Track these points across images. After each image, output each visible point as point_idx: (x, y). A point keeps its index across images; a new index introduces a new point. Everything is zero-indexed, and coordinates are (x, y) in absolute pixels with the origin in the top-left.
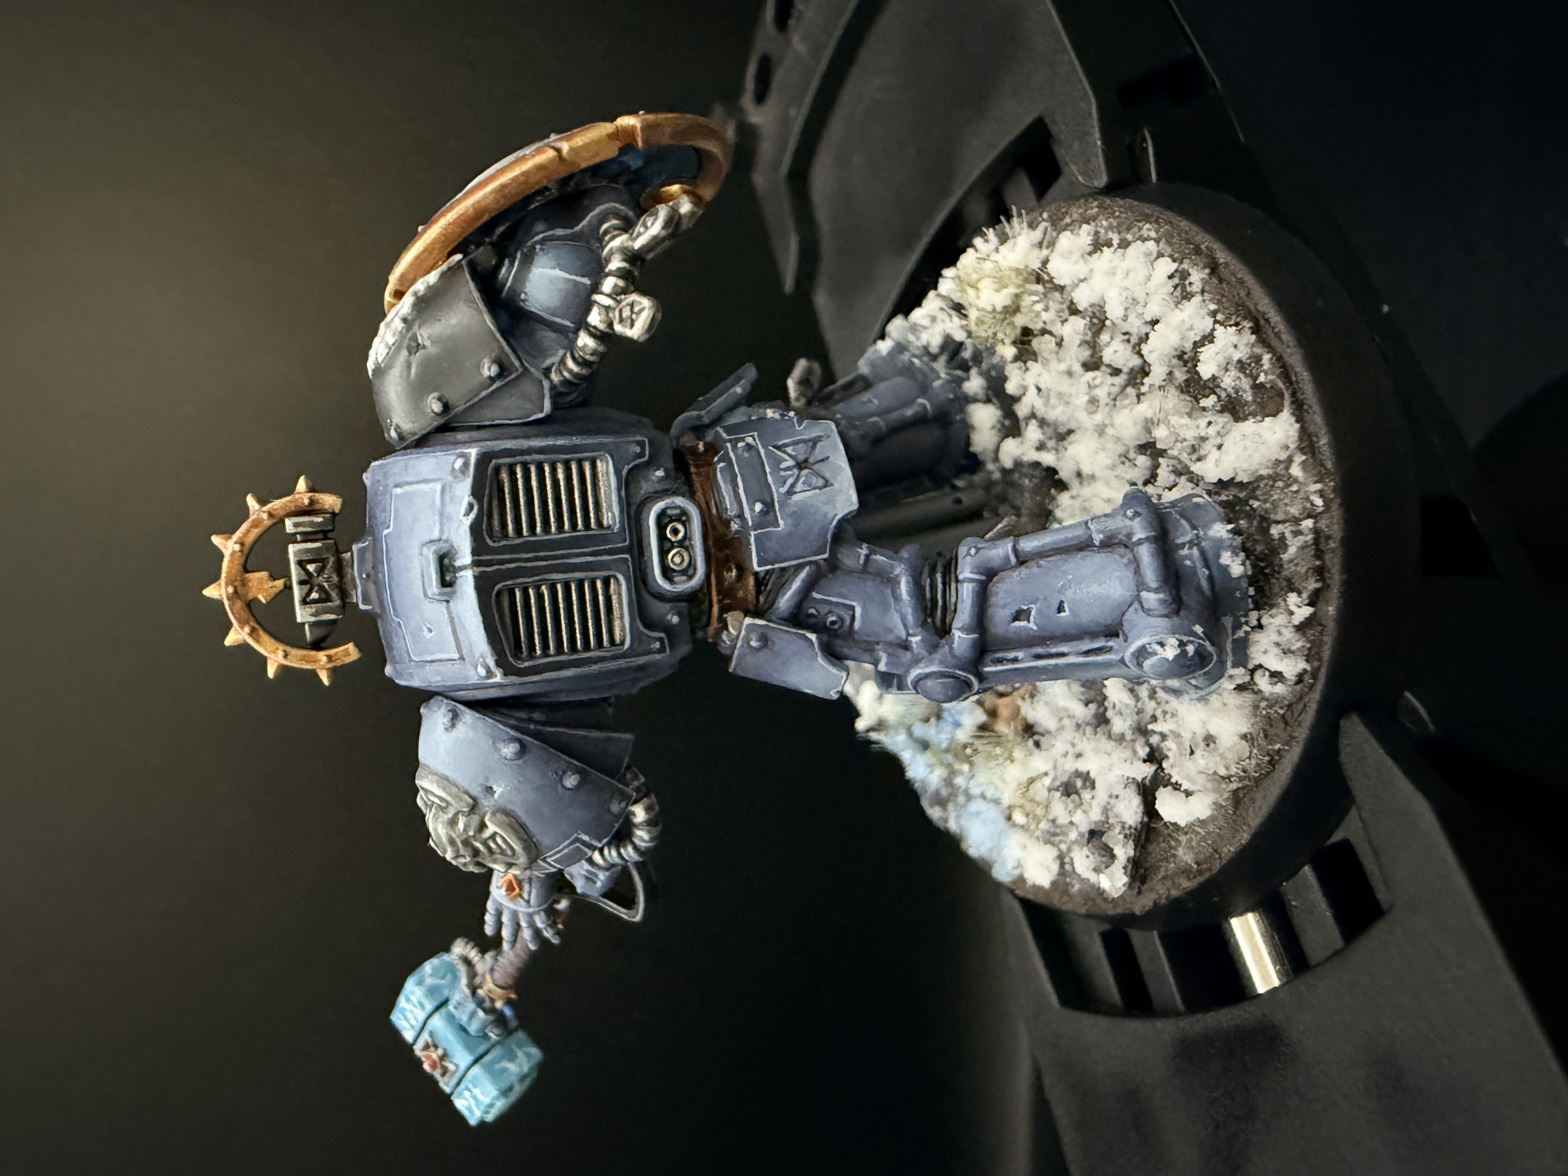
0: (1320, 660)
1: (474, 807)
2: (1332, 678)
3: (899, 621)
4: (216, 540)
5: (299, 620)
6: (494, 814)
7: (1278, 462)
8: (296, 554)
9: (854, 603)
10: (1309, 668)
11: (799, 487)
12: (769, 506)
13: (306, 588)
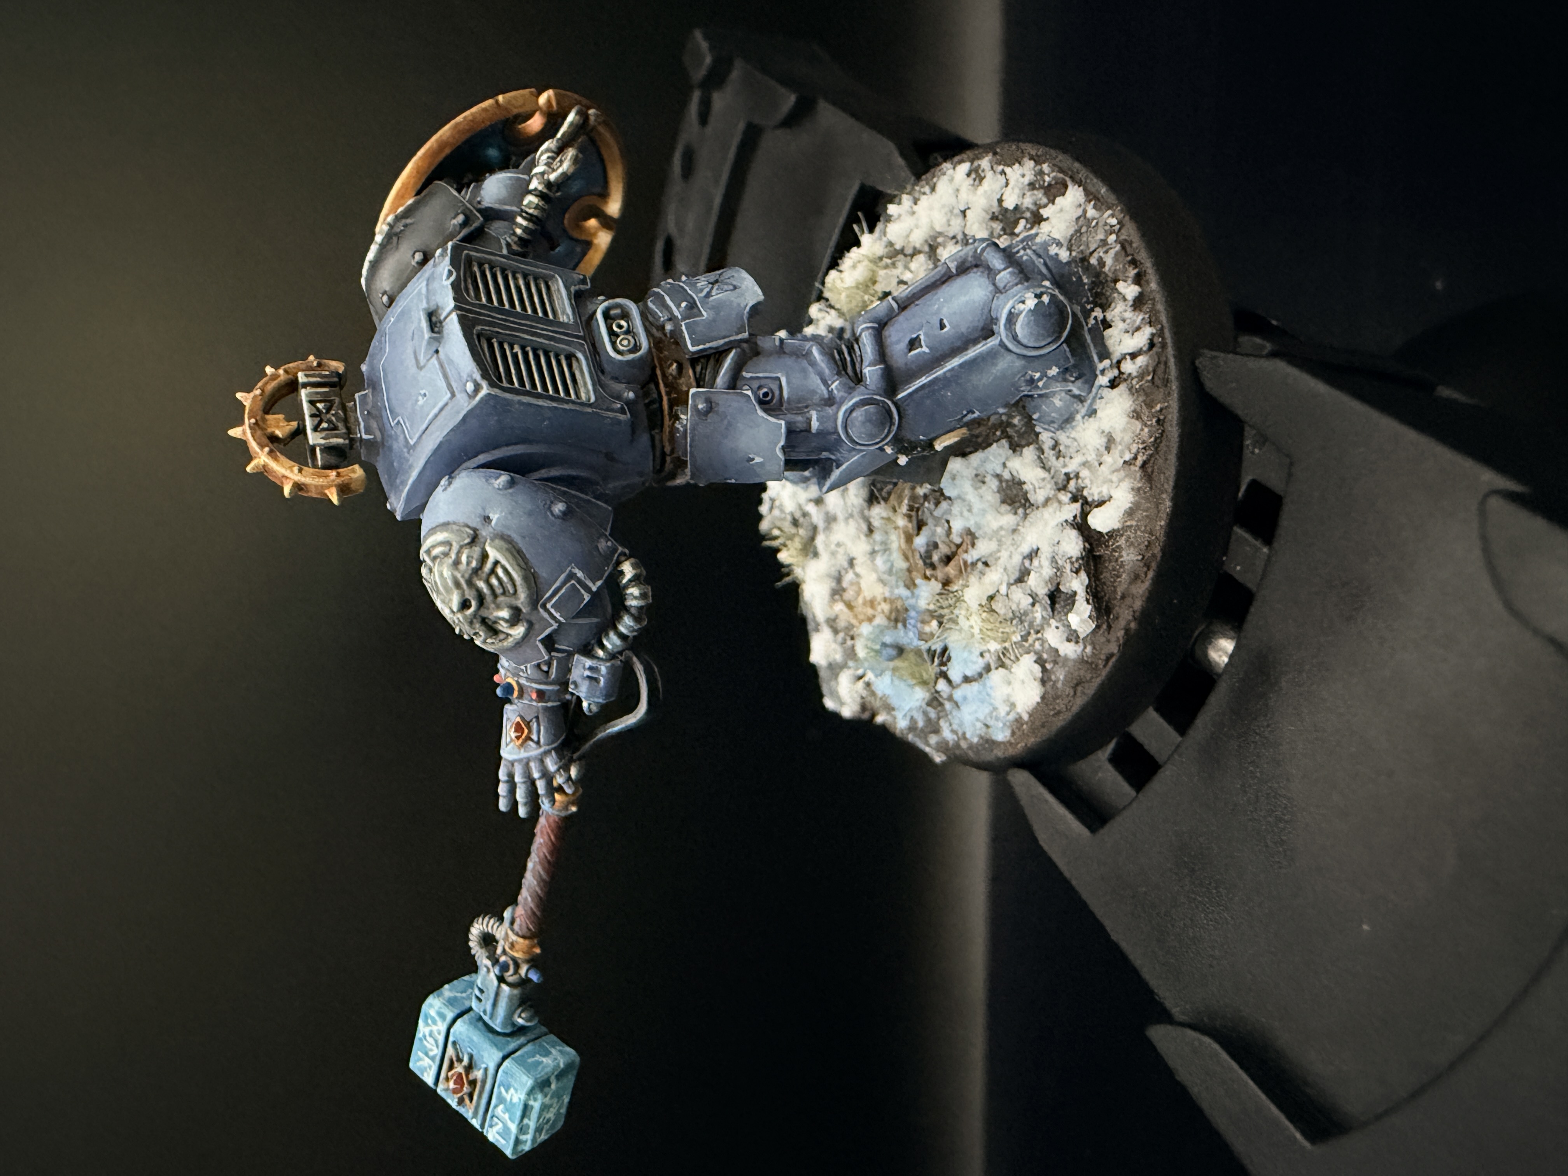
0: (1160, 323)
1: (474, 539)
2: (1176, 334)
3: (819, 381)
4: (239, 395)
5: (311, 442)
6: (492, 540)
7: (1078, 219)
8: (307, 395)
9: (779, 375)
10: (1154, 331)
11: (714, 292)
12: (692, 305)
13: (317, 420)
